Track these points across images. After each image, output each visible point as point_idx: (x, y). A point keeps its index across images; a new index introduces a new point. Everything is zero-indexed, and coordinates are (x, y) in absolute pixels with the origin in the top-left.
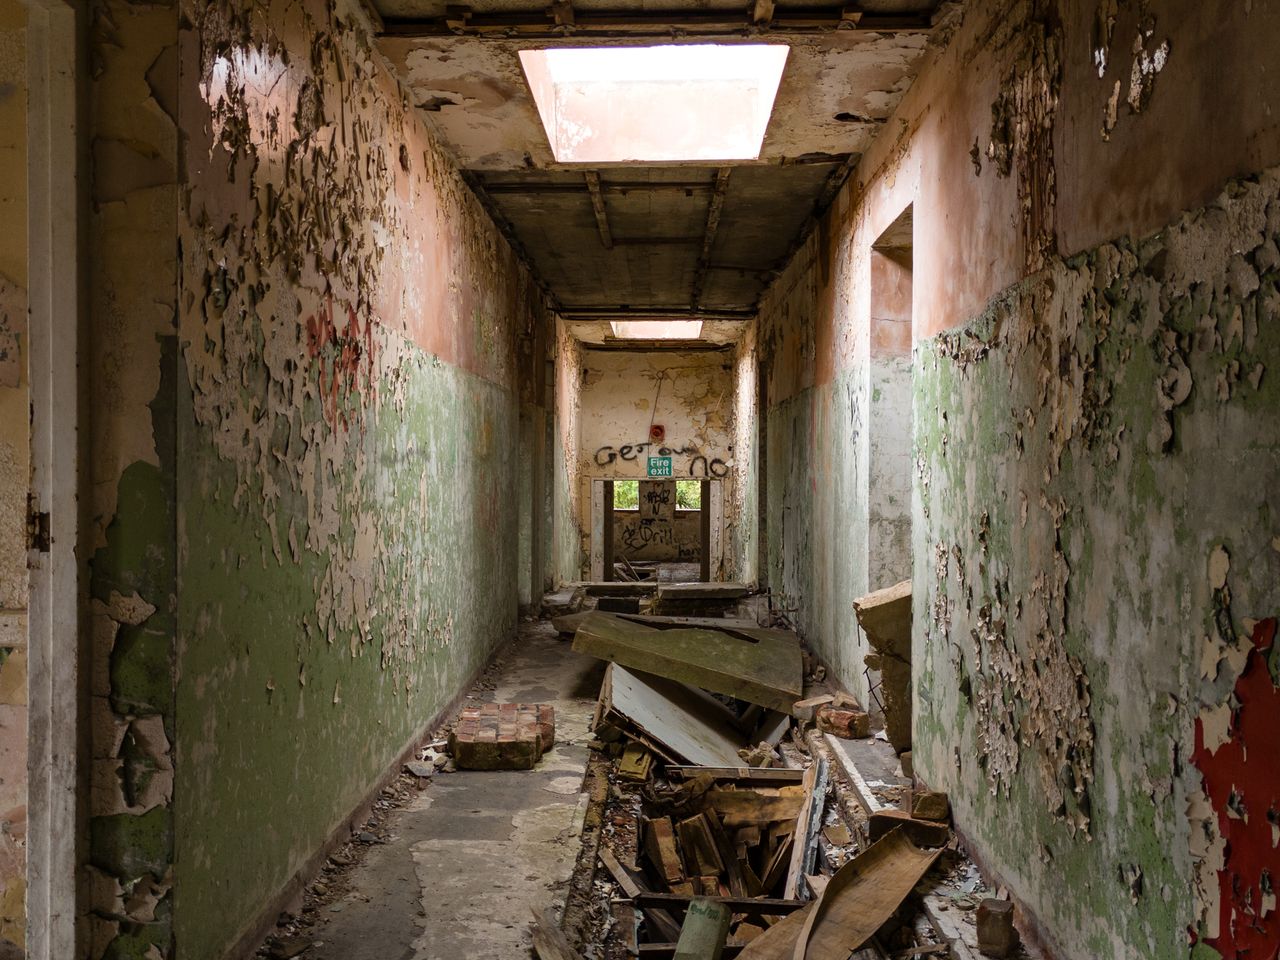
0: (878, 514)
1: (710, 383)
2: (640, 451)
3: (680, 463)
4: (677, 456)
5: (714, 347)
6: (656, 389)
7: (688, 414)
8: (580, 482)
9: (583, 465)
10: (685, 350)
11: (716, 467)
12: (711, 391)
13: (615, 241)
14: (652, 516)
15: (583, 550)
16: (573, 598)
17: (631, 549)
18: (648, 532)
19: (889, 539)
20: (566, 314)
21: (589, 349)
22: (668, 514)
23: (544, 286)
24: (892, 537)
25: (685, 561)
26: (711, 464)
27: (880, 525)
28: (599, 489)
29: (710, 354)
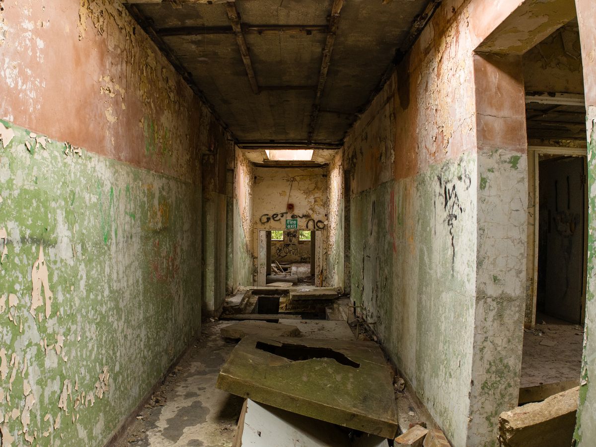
0: (484, 292)
1: (316, 183)
2: (282, 216)
3: (302, 222)
4: (300, 219)
5: (319, 166)
6: (290, 186)
7: (306, 198)
8: (253, 232)
9: (254, 223)
10: (304, 167)
11: (319, 224)
12: (317, 188)
13: (260, 89)
14: (289, 243)
15: (254, 265)
16: (243, 300)
17: (280, 257)
18: (287, 250)
19: (492, 314)
20: (241, 145)
21: (257, 166)
22: (296, 242)
23: (225, 126)
24: (494, 313)
25: (303, 262)
26: (317, 223)
27: (485, 302)
28: (263, 234)
29: (317, 169)
